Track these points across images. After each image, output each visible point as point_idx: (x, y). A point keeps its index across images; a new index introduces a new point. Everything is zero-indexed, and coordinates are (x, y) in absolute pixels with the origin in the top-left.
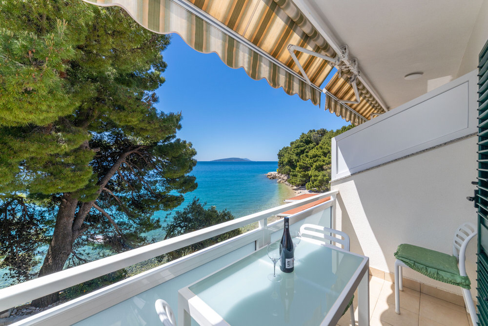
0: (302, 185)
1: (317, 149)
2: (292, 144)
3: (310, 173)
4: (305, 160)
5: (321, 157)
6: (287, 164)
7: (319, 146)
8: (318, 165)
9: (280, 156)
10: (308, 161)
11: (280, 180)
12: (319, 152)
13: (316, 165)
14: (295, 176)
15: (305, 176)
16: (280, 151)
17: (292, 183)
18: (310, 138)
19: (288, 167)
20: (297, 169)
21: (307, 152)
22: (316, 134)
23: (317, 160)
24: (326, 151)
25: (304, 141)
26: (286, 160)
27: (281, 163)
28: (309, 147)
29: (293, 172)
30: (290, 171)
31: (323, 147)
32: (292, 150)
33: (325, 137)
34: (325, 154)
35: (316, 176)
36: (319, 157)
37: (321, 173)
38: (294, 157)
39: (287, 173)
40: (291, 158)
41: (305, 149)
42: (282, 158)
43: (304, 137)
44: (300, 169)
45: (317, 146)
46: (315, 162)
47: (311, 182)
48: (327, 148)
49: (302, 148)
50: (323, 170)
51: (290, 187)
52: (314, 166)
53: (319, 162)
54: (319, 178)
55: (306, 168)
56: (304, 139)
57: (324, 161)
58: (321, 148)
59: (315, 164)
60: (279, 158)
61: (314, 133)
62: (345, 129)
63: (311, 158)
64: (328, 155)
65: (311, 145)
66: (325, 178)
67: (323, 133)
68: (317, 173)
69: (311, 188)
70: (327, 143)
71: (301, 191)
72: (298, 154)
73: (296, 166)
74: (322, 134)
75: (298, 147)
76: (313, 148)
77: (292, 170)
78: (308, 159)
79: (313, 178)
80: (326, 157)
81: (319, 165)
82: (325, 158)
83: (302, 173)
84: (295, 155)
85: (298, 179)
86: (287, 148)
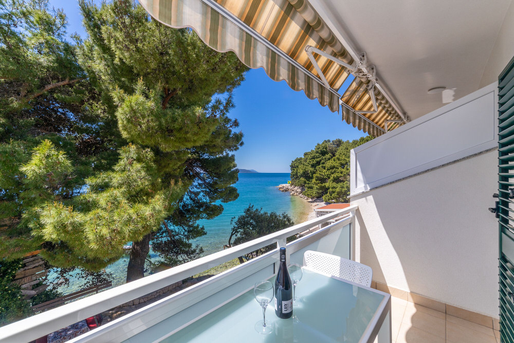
0: (319, 198)
1: (334, 161)
2: (306, 154)
3: (327, 185)
4: (321, 172)
5: (338, 169)
6: (301, 176)
7: (336, 157)
8: (335, 176)
9: (292, 167)
10: (325, 172)
11: (293, 192)
12: (337, 164)
13: (334, 177)
14: (311, 188)
15: (321, 188)
16: (293, 162)
17: (308, 195)
18: (326, 148)
19: (302, 179)
20: (314, 180)
21: (323, 163)
22: (331, 144)
23: (335, 172)
24: (343, 162)
25: (320, 152)
26: (301, 171)
27: (294, 175)
28: (325, 158)
29: (308, 184)
30: (305, 183)
31: (341, 158)
32: (308, 161)
33: (341, 147)
34: (343, 165)
35: (334, 188)
36: (336, 168)
37: (339, 185)
38: (310, 169)
39: (301, 185)
40: (307, 170)
41: (321, 161)
42: (295, 169)
43: (319, 148)
44: (316, 180)
45: (334, 158)
46: (333, 173)
47: (328, 194)
48: (344, 160)
49: (318, 159)
50: (341, 181)
51: (305, 200)
52: (332, 178)
53: (337, 174)
54: (338, 190)
55: (323, 180)
56: (320, 149)
57: (341, 173)
58: (339, 159)
59: (333, 175)
60: (292, 170)
61: (329, 143)
62: (363, 140)
63: (328, 170)
64: (346, 166)
65: (328, 156)
66: (343, 190)
67: (339, 143)
68: (334, 184)
69: (329, 200)
70: (344, 154)
71: (318, 203)
72: (313, 166)
73: (312, 178)
74: (337, 145)
75: (313, 158)
76: (329, 159)
77: (307, 182)
78: (324, 171)
79: (331, 190)
80: (343, 168)
81: (337, 177)
82: (343, 170)
83: (319, 185)
84: (310, 166)
85: (314, 192)
86: (301, 159)
